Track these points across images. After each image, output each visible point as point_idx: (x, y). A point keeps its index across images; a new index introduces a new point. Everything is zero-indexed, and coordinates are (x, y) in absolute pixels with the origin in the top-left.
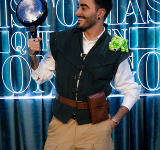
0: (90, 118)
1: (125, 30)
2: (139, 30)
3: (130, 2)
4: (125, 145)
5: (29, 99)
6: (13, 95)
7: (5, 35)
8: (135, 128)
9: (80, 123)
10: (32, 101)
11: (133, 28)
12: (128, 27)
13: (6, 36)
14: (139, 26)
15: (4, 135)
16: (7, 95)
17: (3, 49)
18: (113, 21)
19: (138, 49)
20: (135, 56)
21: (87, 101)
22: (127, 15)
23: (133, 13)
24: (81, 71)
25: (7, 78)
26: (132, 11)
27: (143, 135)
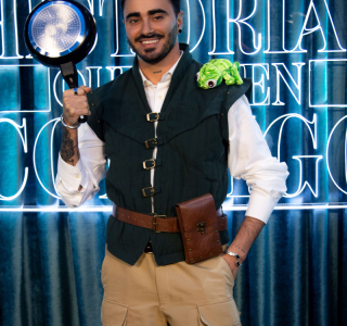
0: (183, 250)
1: (298, 65)
2: (330, 65)
3: (312, 4)
4: (297, 315)
5: (90, 213)
6: (58, 203)
7: (41, 74)
8: (318, 277)
9: (161, 261)
10: (97, 217)
11: (317, 61)
12: (305, 58)
13: (44, 76)
14: (329, 57)
15: (37, 289)
16: (43, 203)
17: (36, 103)
18: (274, 45)
19: (327, 106)
20: (320, 122)
21: (175, 215)
22: (305, 32)
23: (318, 27)
24: (156, 150)
25: (45, 166)
26: (315, 24)
27: (336, 293)
